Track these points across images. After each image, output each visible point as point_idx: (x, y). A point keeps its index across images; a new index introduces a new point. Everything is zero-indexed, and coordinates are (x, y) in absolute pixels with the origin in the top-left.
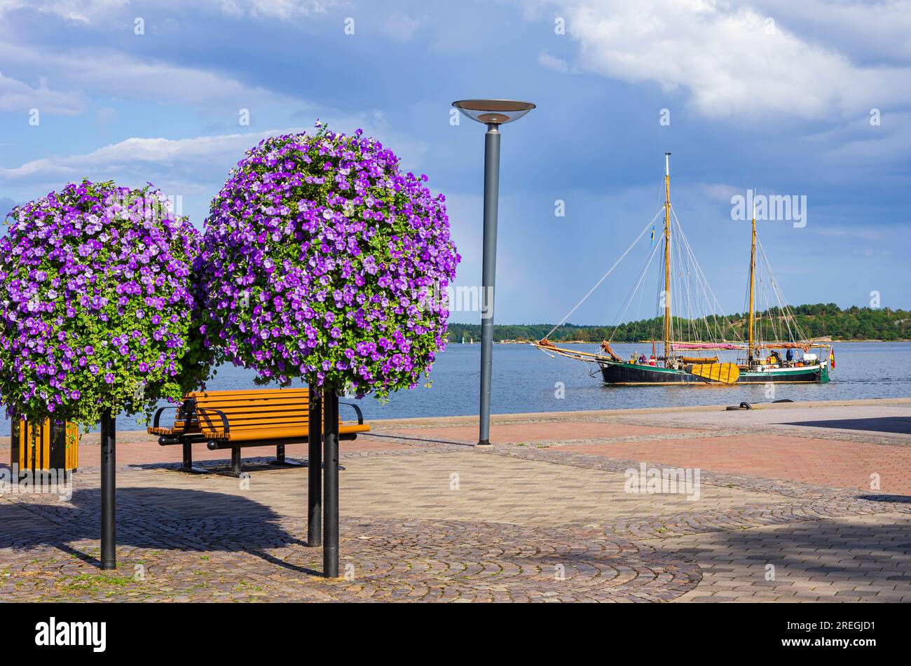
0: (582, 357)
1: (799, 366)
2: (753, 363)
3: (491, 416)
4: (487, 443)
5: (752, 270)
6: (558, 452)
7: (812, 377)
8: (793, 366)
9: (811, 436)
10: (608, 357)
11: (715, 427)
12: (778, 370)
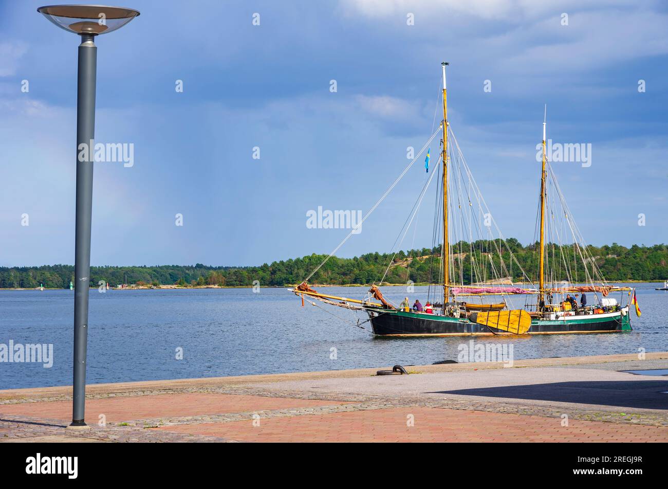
0: (348, 304)
1: (599, 313)
2: (545, 309)
3: (87, 386)
4: (82, 423)
5: (542, 201)
6: (167, 434)
7: (612, 326)
8: (591, 312)
9: (472, 408)
10: (378, 303)
11: (361, 398)
12: (574, 318)
